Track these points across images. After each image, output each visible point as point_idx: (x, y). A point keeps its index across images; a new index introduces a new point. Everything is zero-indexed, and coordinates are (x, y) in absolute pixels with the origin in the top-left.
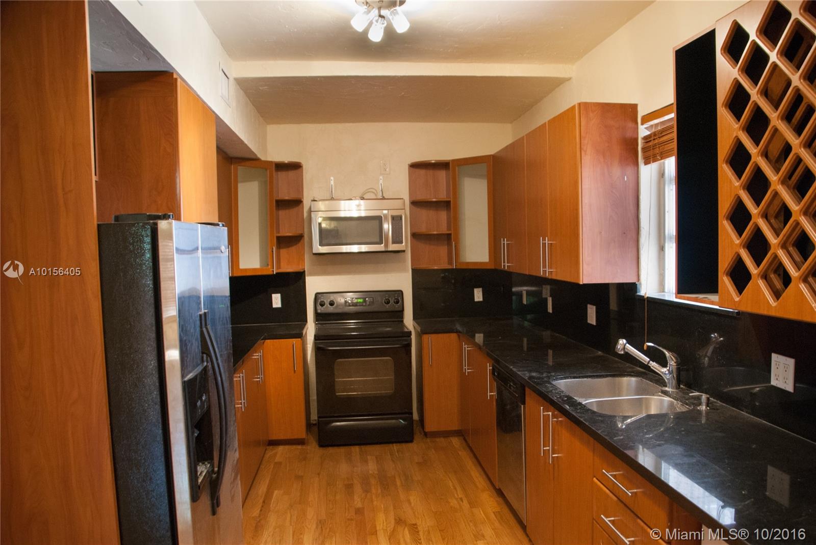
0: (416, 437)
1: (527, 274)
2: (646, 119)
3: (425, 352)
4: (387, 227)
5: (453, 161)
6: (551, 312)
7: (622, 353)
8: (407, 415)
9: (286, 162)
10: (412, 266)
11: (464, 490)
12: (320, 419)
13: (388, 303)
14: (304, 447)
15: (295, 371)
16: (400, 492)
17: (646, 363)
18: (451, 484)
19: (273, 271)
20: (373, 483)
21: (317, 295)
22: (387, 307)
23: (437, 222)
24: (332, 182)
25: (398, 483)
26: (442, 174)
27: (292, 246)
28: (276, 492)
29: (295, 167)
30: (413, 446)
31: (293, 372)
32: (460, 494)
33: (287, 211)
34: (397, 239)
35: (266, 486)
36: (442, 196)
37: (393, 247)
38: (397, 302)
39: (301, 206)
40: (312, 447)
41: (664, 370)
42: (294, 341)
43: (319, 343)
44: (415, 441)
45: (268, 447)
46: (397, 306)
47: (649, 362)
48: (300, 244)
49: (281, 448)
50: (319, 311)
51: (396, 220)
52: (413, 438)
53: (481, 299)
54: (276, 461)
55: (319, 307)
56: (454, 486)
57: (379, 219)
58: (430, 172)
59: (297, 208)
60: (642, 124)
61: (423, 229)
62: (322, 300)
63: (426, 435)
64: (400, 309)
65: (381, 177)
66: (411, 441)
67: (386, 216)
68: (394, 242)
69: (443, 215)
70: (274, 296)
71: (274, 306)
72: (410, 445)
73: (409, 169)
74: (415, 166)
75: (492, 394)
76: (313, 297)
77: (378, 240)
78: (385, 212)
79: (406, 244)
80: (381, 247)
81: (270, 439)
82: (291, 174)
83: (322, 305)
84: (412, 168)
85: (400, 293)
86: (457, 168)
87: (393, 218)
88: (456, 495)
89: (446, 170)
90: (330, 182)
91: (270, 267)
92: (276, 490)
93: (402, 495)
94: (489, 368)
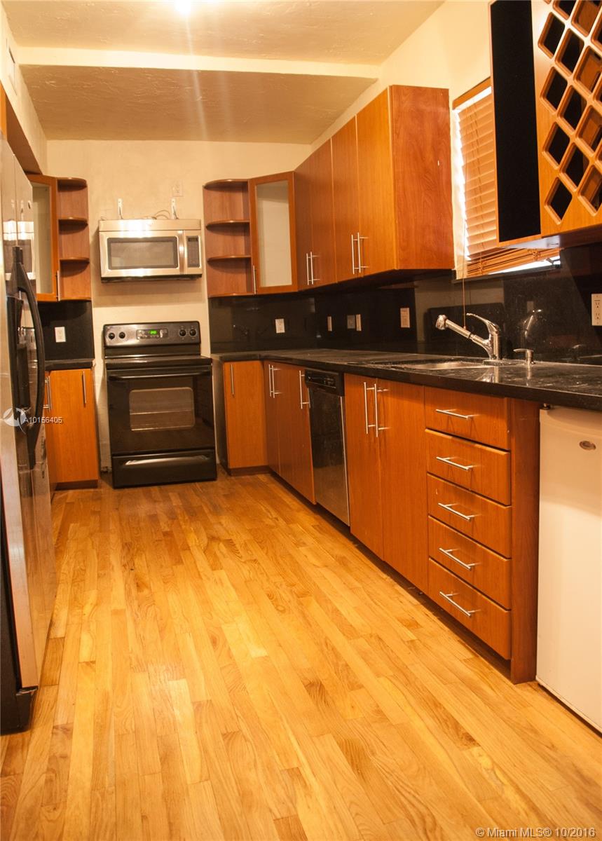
0: (218, 476)
1: (337, 282)
2: (458, 102)
3: (227, 381)
4: (183, 249)
5: (252, 180)
6: (360, 330)
7: (443, 328)
8: (209, 450)
9: (70, 178)
10: (208, 294)
11: (278, 512)
12: (114, 457)
13: (184, 334)
14: (97, 490)
15: (85, 404)
16: (209, 517)
17: (467, 337)
18: (263, 509)
19: (57, 298)
20: (179, 512)
21: (105, 327)
22: (183, 339)
23: (235, 247)
24: (120, 205)
25: (206, 511)
26: (239, 197)
27: (76, 274)
28: (72, 525)
29: (78, 185)
30: (218, 483)
31: (83, 405)
32: (274, 514)
33: (70, 236)
34: (194, 263)
35: (60, 521)
36: (240, 217)
37: (188, 271)
38: (194, 334)
39: (86, 229)
40: (106, 490)
41: (486, 342)
42: (84, 371)
43: (112, 373)
44: (218, 479)
45: (56, 492)
46: (193, 337)
47: (470, 336)
48: (85, 272)
49: (71, 492)
50: (108, 344)
51: (192, 240)
52: (216, 477)
53: (283, 331)
54: (68, 501)
55: (108, 340)
56: (267, 510)
57: (173, 240)
58: (226, 195)
59: (81, 233)
60: (454, 108)
61: (220, 254)
62: (111, 332)
63: (230, 472)
64: (197, 341)
65: (173, 200)
66: (214, 479)
67: (181, 237)
68: (190, 265)
69: (241, 240)
70: (57, 329)
71: (58, 340)
72: (214, 482)
73: (204, 191)
74: (208, 187)
75: (304, 403)
76: (101, 329)
77: (172, 263)
78: (180, 232)
79: (202, 268)
80: (175, 271)
81: (59, 481)
82: (75, 195)
83: (112, 337)
84: (206, 191)
85: (196, 324)
86: (256, 187)
87: (190, 239)
88: (270, 517)
89: (243, 192)
90: (117, 205)
91: (53, 293)
92: (71, 523)
93: (212, 519)
94: (301, 375)
